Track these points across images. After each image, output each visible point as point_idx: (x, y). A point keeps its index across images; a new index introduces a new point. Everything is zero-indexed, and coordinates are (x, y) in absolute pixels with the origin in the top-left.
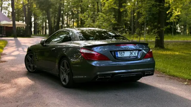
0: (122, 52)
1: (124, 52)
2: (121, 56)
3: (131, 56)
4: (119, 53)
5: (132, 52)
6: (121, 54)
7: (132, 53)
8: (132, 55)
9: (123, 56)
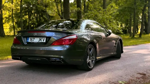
0: (33, 38)
1: (34, 38)
2: (31, 41)
3: (39, 42)
4: (30, 38)
5: (41, 38)
6: (31, 39)
7: (41, 40)
8: (41, 42)
9: (32, 41)
